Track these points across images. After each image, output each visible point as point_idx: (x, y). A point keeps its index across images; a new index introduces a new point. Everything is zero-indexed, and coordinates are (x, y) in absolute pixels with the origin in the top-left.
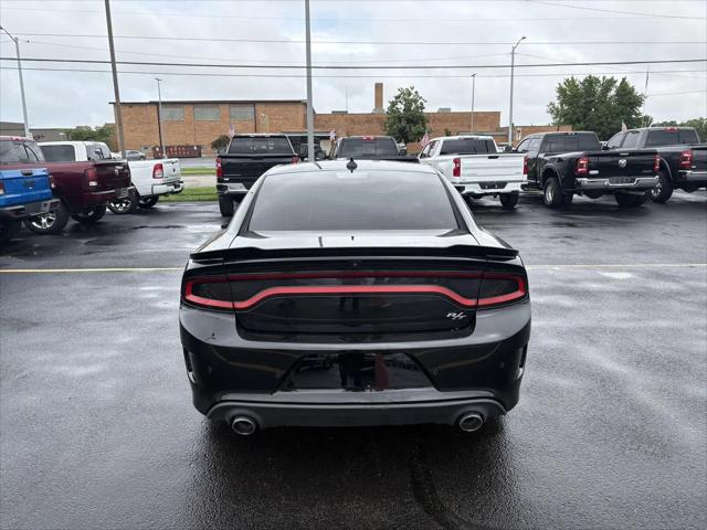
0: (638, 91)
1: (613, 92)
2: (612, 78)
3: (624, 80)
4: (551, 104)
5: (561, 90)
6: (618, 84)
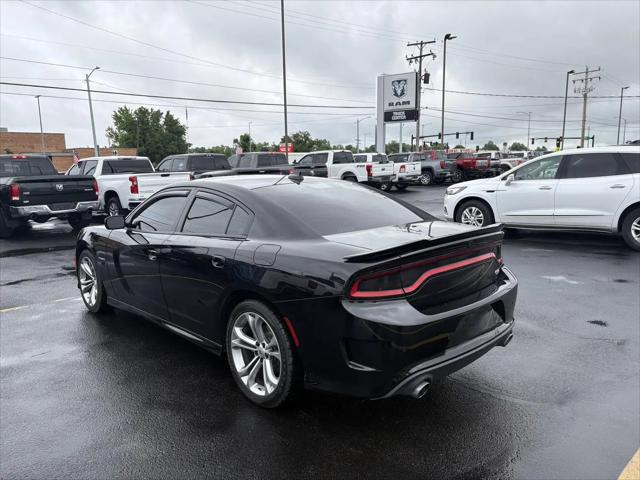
0: (182, 122)
1: (162, 121)
2: (159, 111)
3: (168, 112)
4: (109, 129)
5: (117, 118)
6: (164, 116)
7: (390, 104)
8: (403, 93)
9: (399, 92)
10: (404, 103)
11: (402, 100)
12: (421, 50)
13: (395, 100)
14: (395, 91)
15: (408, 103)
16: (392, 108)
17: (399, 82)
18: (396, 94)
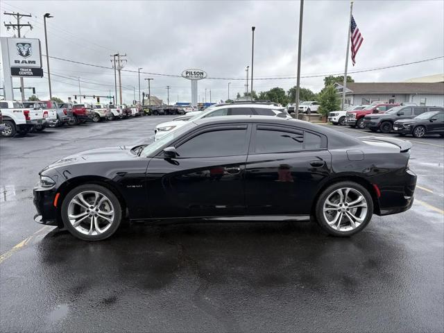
7: (16, 62)
8: (28, 54)
9: (24, 53)
10: (29, 62)
11: (27, 59)
12: (18, 20)
13: (21, 59)
14: (20, 51)
15: (34, 62)
16: (17, 65)
17: (24, 44)
18: (21, 54)
